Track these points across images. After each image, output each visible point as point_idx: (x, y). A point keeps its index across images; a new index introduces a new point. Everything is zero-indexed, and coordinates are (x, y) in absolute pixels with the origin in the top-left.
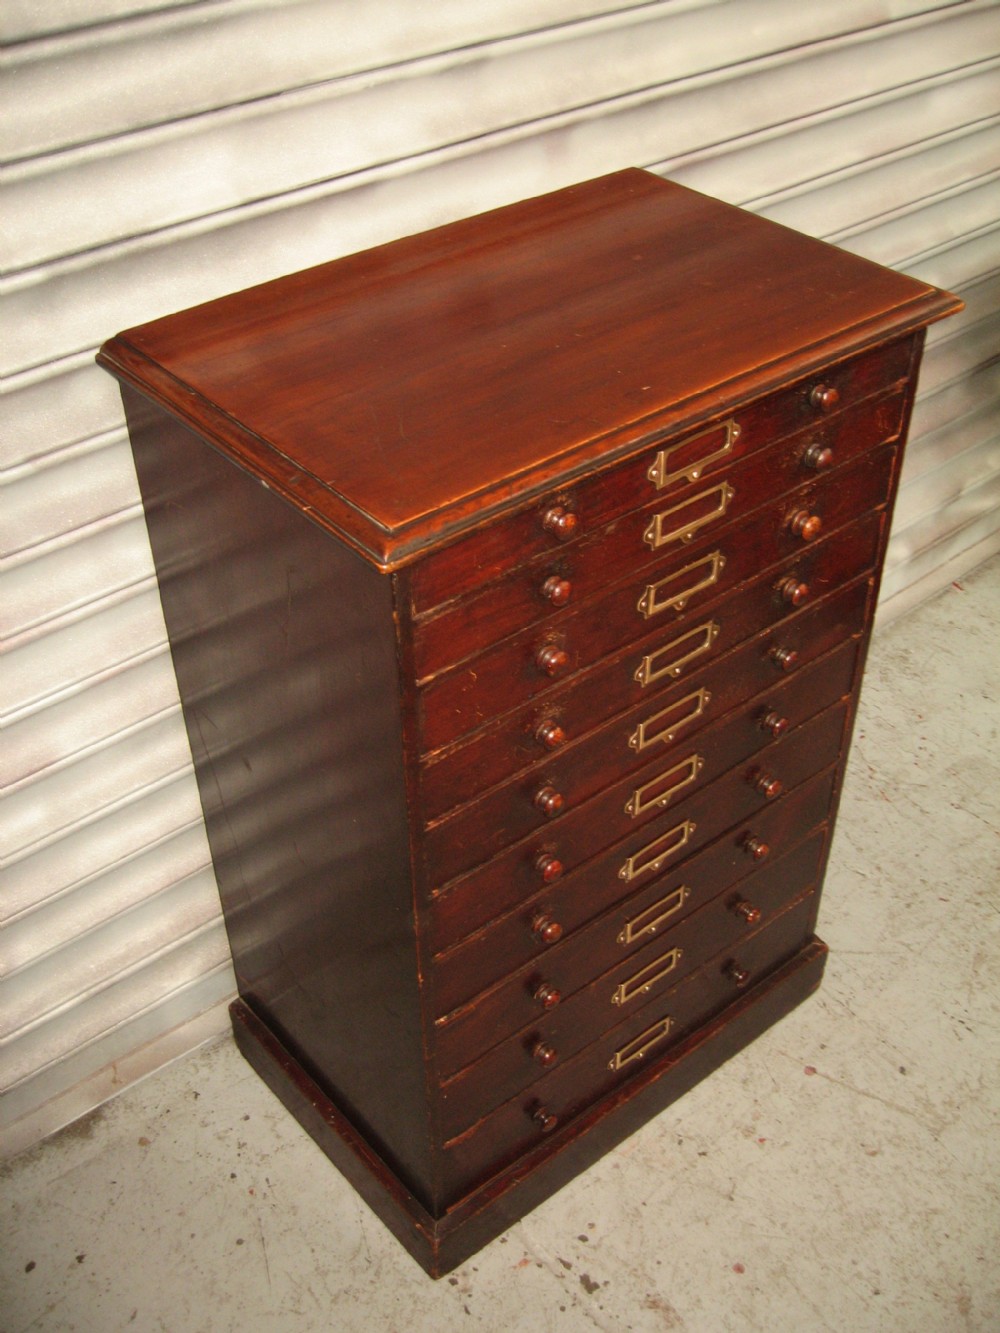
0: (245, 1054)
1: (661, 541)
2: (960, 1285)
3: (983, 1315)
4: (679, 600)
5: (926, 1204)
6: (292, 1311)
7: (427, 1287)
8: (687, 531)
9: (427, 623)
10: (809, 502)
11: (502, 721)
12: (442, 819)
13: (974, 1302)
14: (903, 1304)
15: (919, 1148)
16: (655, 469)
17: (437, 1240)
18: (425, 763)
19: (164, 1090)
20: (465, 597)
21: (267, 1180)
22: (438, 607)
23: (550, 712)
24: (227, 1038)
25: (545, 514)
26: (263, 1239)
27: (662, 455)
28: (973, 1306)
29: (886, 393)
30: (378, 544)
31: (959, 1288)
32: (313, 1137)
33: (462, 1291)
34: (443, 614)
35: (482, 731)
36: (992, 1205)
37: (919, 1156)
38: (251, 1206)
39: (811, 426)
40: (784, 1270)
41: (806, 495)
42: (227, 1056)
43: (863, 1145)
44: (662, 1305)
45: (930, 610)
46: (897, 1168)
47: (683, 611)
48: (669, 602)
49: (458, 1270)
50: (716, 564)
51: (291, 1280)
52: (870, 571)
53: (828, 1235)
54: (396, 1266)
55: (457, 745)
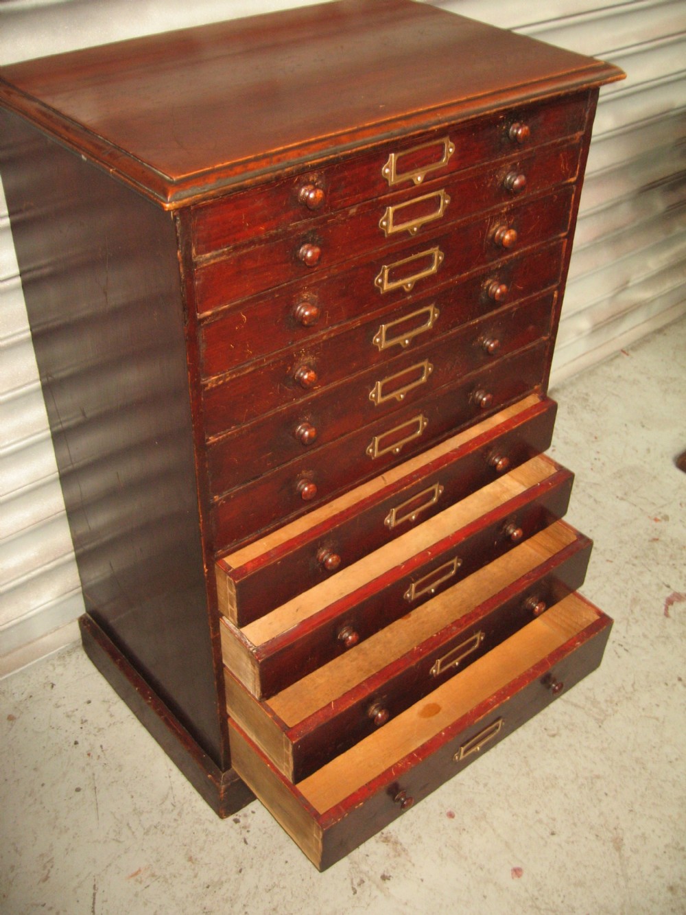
0: (90, 657)
1: (392, 230)
2: (615, 829)
3: (631, 850)
4: (407, 282)
5: (592, 771)
6: (114, 840)
7: (217, 824)
8: (413, 225)
9: (205, 265)
10: (509, 220)
11: (267, 359)
12: (220, 435)
13: (625, 841)
14: (573, 842)
15: (587, 732)
16: (388, 167)
17: (223, 787)
18: (206, 385)
19: (29, 681)
20: (236, 249)
21: (101, 746)
22: (214, 253)
23: (306, 359)
24: (78, 647)
25: (300, 189)
26: (95, 788)
27: (393, 157)
28: (624, 844)
29: (567, 141)
30: (163, 188)
31: (614, 832)
32: (137, 716)
33: (243, 827)
34: (218, 260)
35: (252, 365)
36: (640, 773)
37: (587, 738)
38: (88, 764)
39: (509, 156)
40: (484, 816)
41: (507, 213)
42: (78, 658)
43: (545, 729)
44: (392, 840)
45: (605, 368)
46: (570, 745)
47: (411, 292)
48: (400, 283)
49: (240, 813)
50: (436, 257)
51: (115, 818)
52: (555, 286)
53: (518, 792)
54: (194, 809)
55: (230, 374)
